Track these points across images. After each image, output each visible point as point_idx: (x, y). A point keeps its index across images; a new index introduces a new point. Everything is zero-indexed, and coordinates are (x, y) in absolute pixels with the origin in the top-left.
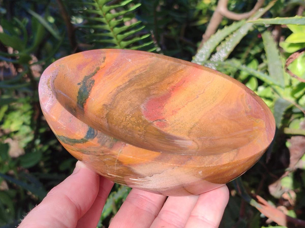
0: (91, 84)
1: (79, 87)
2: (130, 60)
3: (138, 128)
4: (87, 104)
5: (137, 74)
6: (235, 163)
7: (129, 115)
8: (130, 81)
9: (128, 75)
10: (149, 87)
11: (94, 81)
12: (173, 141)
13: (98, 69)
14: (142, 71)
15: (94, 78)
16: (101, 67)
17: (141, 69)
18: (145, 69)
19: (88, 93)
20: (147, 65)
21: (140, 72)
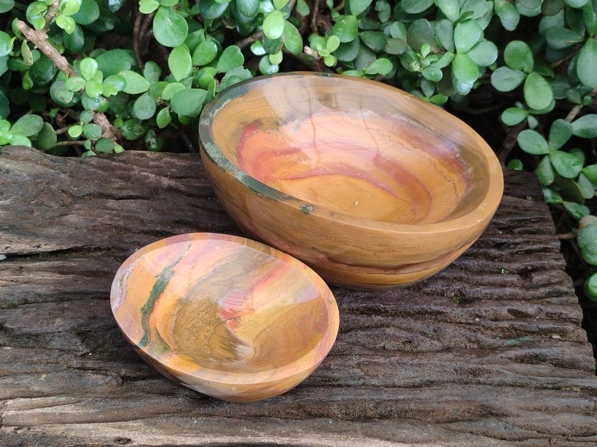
0: (170, 276)
1: (156, 279)
2: (218, 248)
3: (208, 327)
4: (160, 300)
5: (223, 263)
6: (268, 383)
7: (204, 311)
8: (214, 271)
9: (214, 264)
10: (233, 279)
11: (174, 272)
12: (236, 347)
13: (181, 258)
14: (229, 260)
15: (175, 268)
16: (184, 255)
17: (229, 258)
18: (233, 258)
19: (165, 286)
20: (236, 254)
21: (227, 261)
